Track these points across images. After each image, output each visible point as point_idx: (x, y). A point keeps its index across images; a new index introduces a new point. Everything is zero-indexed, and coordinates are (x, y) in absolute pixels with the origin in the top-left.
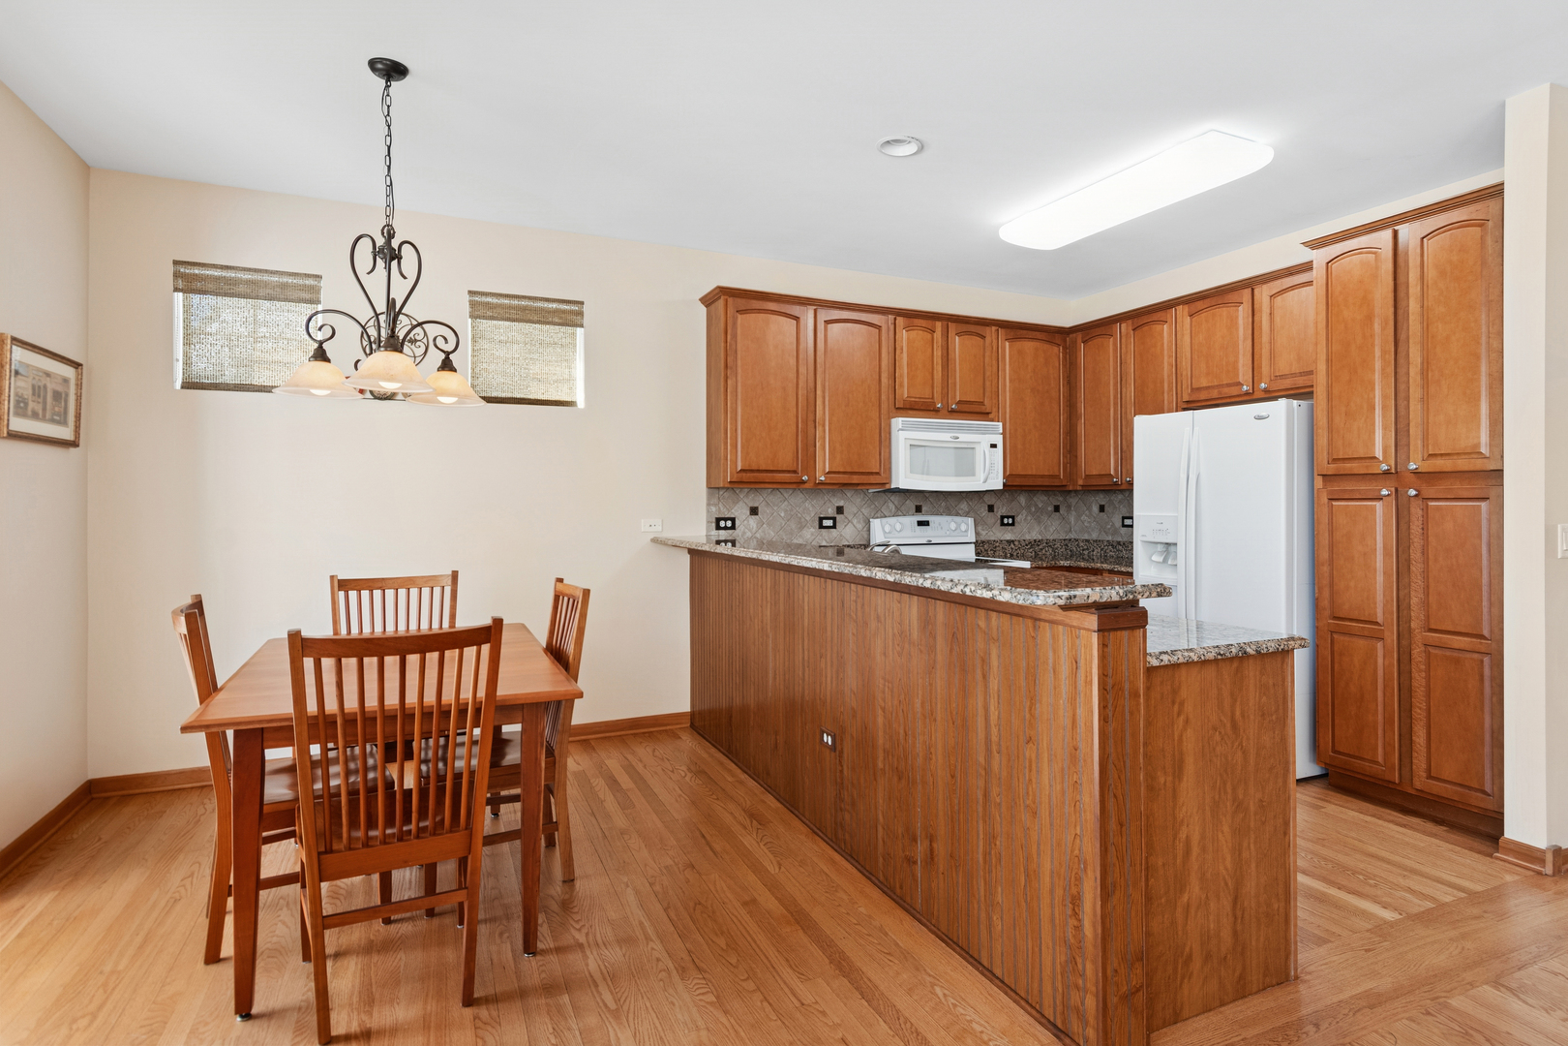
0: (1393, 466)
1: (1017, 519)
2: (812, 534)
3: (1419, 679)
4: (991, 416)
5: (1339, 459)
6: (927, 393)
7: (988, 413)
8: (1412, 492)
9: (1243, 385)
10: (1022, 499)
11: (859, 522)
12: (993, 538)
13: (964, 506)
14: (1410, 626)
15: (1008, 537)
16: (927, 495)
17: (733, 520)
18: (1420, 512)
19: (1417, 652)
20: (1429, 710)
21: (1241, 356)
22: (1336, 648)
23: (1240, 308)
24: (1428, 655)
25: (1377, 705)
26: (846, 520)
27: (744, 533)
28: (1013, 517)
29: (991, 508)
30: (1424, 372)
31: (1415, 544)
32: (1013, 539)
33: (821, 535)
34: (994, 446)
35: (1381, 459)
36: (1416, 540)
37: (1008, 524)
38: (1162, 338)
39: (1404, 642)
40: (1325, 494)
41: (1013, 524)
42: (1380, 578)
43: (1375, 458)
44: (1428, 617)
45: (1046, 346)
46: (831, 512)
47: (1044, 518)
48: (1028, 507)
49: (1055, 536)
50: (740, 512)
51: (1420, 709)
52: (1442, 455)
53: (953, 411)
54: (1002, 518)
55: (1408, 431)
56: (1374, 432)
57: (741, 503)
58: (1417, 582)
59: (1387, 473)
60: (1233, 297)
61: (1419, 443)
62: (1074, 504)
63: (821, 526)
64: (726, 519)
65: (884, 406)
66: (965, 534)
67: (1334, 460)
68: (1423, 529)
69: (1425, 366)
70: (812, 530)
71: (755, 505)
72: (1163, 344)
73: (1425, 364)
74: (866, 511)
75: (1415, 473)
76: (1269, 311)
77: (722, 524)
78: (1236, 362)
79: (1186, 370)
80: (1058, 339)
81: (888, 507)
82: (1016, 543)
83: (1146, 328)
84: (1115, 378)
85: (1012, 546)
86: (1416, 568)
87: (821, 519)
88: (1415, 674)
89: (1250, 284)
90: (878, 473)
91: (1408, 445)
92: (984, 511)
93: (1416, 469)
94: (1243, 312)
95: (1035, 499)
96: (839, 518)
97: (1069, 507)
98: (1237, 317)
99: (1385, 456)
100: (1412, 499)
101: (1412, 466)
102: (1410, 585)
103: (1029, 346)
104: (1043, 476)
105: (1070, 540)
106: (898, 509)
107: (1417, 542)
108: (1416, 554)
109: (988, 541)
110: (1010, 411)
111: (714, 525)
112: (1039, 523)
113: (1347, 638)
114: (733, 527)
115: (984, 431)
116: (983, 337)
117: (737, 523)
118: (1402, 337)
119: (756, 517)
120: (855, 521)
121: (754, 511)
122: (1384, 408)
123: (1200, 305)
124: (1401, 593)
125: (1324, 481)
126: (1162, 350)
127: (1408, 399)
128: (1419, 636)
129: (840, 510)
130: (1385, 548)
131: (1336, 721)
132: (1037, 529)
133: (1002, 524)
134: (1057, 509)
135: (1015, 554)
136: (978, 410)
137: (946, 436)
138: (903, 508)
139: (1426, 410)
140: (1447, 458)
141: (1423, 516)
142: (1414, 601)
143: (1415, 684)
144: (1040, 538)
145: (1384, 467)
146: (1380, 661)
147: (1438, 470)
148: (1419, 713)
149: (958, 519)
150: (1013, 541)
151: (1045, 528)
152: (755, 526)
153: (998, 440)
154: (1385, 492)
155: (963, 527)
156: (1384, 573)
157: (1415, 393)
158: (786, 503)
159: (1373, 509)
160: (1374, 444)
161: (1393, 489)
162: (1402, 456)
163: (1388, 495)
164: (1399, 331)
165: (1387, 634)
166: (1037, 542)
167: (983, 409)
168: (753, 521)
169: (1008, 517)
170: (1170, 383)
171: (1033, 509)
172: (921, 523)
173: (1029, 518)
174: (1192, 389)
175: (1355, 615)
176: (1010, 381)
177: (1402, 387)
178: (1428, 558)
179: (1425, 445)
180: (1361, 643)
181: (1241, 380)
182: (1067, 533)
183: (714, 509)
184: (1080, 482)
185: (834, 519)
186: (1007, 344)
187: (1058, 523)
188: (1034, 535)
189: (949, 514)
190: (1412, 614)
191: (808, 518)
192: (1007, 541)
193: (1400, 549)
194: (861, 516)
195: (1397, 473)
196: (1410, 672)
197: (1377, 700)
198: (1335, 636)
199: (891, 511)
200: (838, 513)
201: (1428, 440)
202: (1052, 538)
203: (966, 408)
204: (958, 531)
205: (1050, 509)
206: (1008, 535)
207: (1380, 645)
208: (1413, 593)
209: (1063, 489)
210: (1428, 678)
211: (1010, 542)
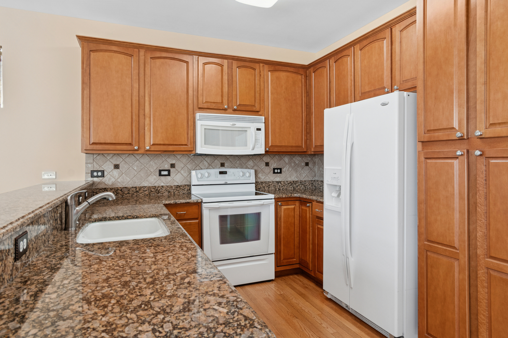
0: (465, 134)
1: (283, 170)
2: (155, 179)
3: (482, 293)
4: (260, 113)
5: (431, 130)
6: (219, 100)
7: (258, 112)
8: (478, 153)
9: (386, 88)
10: (286, 159)
11: (185, 172)
12: (268, 180)
13: (251, 163)
14: (476, 253)
15: (278, 179)
16: (228, 157)
17: (103, 172)
18: (484, 168)
19: (481, 272)
20: (490, 318)
21: (385, 71)
22: (429, 262)
23: (385, 41)
24: (490, 276)
25: (454, 306)
26: (177, 172)
27: (110, 179)
28: (281, 169)
29: (267, 164)
30: (487, 62)
31: (481, 192)
32: (280, 180)
33: (161, 180)
34: (259, 129)
35: (457, 128)
36: (481, 188)
37: (277, 173)
38: (347, 65)
39: (473, 263)
40: (423, 154)
41: (281, 173)
42: (457, 215)
43: (453, 128)
44: (489, 248)
45: (294, 75)
46: (167, 167)
47: (299, 169)
48: (290, 163)
49: (306, 179)
50: (108, 167)
51: (484, 316)
52: (499, 124)
53: (235, 110)
54: (274, 169)
55: (476, 107)
56: (453, 110)
57: (108, 162)
58: (481, 221)
59: (461, 139)
60: (381, 35)
61: (483, 116)
62: (317, 162)
63: (160, 175)
64: (97, 171)
65: (191, 107)
66: (249, 178)
67: (428, 131)
68: (486, 180)
69: (488, 58)
70: (155, 177)
71: (118, 163)
72: (348, 68)
73: (488, 56)
74: (189, 166)
75: (481, 138)
76: (399, 41)
77: (95, 174)
78: (383, 74)
79: (358, 83)
80: (301, 71)
81: (203, 164)
82: (282, 183)
83: (340, 60)
84: (327, 90)
85: (280, 184)
86: (481, 210)
87: (160, 171)
88: (480, 289)
89: (390, 25)
90: (186, 145)
91: (476, 118)
92: (263, 165)
93: (481, 135)
94: (386, 44)
95: (294, 159)
96: (172, 170)
97: (314, 163)
98: (383, 47)
99: (460, 127)
100: (478, 158)
101: (478, 133)
102: (476, 222)
103: (283, 75)
104: (292, 146)
105: (314, 181)
106: (210, 165)
107: (481, 190)
108: (480, 199)
109: (265, 182)
110: (271, 111)
111: (90, 175)
112: (297, 172)
113: (435, 256)
114: (103, 176)
115: (253, 121)
116: (254, 69)
117: (106, 173)
118: (472, 38)
119: (118, 170)
120: (182, 172)
121: (117, 167)
122: (459, 91)
123: (365, 42)
124: (471, 227)
125: (423, 146)
126: (347, 72)
127: (475, 83)
128: (484, 261)
129: (173, 166)
130: (460, 194)
131: (429, 313)
132: (295, 175)
133: (274, 173)
134: (307, 164)
135: (281, 189)
136: (251, 110)
137: (228, 124)
138: (213, 164)
139: (488, 91)
140: (504, 125)
141: (486, 171)
142: (479, 234)
143: (480, 296)
144: (297, 180)
145: (459, 134)
146: (456, 275)
147: (496, 136)
148: (483, 318)
149: (245, 170)
150: (280, 182)
151: (300, 175)
152: (117, 175)
153: (262, 126)
154: (459, 153)
155: (248, 175)
156: (460, 212)
157: (480, 78)
158: (138, 162)
159: (452, 165)
160: (453, 119)
161: (465, 151)
162: (472, 127)
163: (462, 155)
164: (470, 34)
165: (461, 256)
166: (295, 182)
167: (254, 109)
168: (116, 172)
169: (277, 169)
170: (351, 91)
171: (293, 165)
172: (221, 173)
173: (290, 169)
174: (361, 93)
175: (440, 240)
176: (272, 94)
177: (471, 75)
178: (489, 203)
179: (487, 118)
180: (445, 259)
181: (385, 85)
182: (313, 177)
183: (90, 165)
184: (313, 150)
185: (169, 171)
186: (269, 73)
187: (308, 171)
188: (293, 178)
189: (242, 167)
190: (478, 244)
191: (152, 170)
192: (277, 182)
193: (471, 195)
194: (186, 169)
195: (468, 138)
196: (477, 286)
197: (454, 303)
198: (429, 253)
199: (205, 166)
200: (171, 167)
201: (489, 113)
202: (304, 180)
203: (243, 108)
204: (245, 177)
205: (303, 164)
206: (277, 178)
207: (456, 263)
208: (478, 228)
209: (305, 153)
210: (489, 293)
211: (278, 182)
